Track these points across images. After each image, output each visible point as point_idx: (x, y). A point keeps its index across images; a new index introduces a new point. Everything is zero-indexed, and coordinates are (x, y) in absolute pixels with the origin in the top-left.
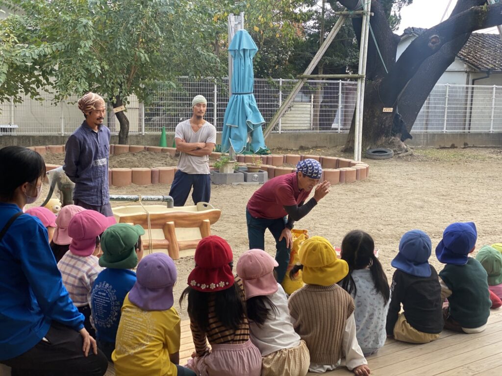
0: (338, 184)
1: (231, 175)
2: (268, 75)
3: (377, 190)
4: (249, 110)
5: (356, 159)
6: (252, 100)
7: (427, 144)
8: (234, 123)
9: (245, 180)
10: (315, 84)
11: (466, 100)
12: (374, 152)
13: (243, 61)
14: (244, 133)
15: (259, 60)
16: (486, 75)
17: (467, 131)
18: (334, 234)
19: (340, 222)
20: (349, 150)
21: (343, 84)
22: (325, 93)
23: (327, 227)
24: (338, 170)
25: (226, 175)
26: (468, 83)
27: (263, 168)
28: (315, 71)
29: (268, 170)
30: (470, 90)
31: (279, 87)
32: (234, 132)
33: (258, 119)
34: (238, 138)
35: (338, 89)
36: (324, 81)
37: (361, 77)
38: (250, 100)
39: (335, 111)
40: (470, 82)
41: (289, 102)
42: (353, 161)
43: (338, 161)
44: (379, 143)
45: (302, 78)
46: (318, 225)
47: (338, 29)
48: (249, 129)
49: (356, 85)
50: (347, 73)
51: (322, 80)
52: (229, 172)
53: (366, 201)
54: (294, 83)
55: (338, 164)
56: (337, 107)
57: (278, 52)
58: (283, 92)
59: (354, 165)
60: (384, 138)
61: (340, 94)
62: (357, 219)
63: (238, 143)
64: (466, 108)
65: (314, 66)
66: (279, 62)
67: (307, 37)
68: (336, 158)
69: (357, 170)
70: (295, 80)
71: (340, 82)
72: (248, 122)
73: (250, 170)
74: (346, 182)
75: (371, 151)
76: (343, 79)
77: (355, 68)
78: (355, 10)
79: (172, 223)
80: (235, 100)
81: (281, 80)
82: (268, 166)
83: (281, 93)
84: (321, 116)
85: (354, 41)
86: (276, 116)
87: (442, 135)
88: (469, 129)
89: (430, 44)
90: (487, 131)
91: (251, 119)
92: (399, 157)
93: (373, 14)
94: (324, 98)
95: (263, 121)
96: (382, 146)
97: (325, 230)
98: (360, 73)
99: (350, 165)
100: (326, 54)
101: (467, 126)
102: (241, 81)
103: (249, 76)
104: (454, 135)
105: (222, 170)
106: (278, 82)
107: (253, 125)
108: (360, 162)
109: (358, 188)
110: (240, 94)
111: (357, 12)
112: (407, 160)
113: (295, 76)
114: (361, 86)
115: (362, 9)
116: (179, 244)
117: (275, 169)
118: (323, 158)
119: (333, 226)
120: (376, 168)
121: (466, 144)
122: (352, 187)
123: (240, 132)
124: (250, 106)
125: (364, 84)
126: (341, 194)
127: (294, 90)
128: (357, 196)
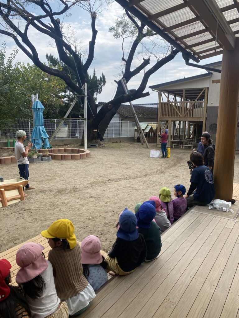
0: (79, 159)
1: (36, 158)
2: (50, 118)
3: (94, 161)
4: (42, 132)
5: (85, 149)
6: (43, 128)
7: (108, 142)
8: (36, 138)
9: (42, 160)
10: (69, 121)
11: (120, 126)
12: (91, 145)
13: (38, 113)
14: (40, 142)
15: (46, 112)
16: (125, 118)
17: (120, 137)
18: (79, 183)
19: (81, 177)
20: (82, 145)
21: (79, 121)
22: (72, 124)
23: (76, 180)
24: (79, 154)
25: (33, 159)
26: (120, 121)
27: (49, 155)
28: (68, 117)
29: (52, 155)
30: (121, 123)
31: (55, 122)
32: (36, 141)
33: (46, 136)
34: (38, 144)
35: (77, 123)
36: (72, 120)
37: (85, 119)
38: (42, 128)
39: (76, 131)
40: (121, 120)
41: (59, 128)
42: (84, 150)
43: (79, 150)
44: (93, 142)
45: (63, 119)
46: (72, 180)
47: (76, 102)
48: (42, 140)
49: (84, 122)
50: (80, 117)
51: (71, 120)
52: (35, 158)
53: (90, 166)
54: (60, 121)
55: (79, 152)
56: (77, 129)
57: (54, 109)
58: (56, 124)
59: (85, 151)
60: (94, 140)
61: (78, 125)
62: (88, 175)
63: (38, 146)
64: (120, 129)
65: (68, 115)
66: (54, 113)
67: (65, 104)
68: (78, 149)
69: (86, 154)
70: (61, 120)
71: (78, 120)
72: (42, 137)
73: (44, 156)
74: (82, 159)
75: (90, 145)
76: (79, 119)
77: (83, 115)
78: (81, 94)
79: (3, 189)
80: (36, 128)
81: (55, 120)
82: (51, 154)
83: (56, 125)
84: (71, 133)
85: (82, 106)
86: (54, 134)
87: (113, 138)
88: (121, 136)
89: (109, 108)
90: (126, 136)
91: (43, 136)
92: (100, 147)
93: (88, 96)
94: (72, 126)
95: (48, 136)
96: (94, 143)
97: (76, 182)
98: (85, 117)
99: (83, 152)
100: (72, 110)
101: (120, 135)
102: (38, 121)
103: (42, 119)
104: (117, 138)
105: (32, 157)
106: (55, 121)
107: (44, 138)
108: (87, 150)
109: (87, 161)
110: (38, 126)
111: (83, 95)
112: (103, 148)
113: (61, 118)
114: (86, 122)
115: (84, 94)
116: (7, 199)
117: (54, 155)
118: (73, 149)
119: (79, 180)
120: (93, 152)
121: (120, 141)
122: (85, 160)
123: (38, 141)
124: (42, 131)
125: (86, 121)
126: (81, 164)
127: (61, 123)
128: (87, 164)
